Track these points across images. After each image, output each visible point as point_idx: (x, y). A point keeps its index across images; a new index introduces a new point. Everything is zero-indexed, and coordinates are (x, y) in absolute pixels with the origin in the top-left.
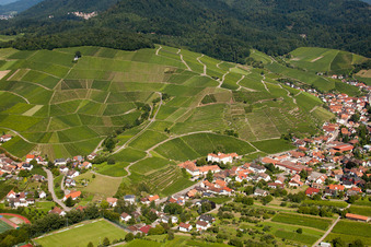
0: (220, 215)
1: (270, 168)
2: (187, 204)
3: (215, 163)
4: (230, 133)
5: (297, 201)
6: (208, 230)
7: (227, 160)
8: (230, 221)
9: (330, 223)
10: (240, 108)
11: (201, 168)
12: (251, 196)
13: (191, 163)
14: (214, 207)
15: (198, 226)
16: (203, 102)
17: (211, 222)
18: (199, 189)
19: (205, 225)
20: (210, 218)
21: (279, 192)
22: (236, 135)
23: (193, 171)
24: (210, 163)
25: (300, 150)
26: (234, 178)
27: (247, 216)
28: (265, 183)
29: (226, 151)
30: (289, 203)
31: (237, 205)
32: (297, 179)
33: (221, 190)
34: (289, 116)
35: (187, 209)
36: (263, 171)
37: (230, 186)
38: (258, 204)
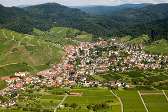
0: (19, 98)
1: (40, 77)
2: (5, 95)
3: (18, 76)
4: (24, 63)
5: (51, 90)
6: (14, 105)
7: (23, 75)
8: (23, 100)
9: (64, 97)
10: (28, 53)
11: (12, 79)
12: (32, 89)
13: (8, 77)
14: (17, 95)
15: (10, 104)
16: (12, 51)
17: (15, 101)
18: (11, 88)
19: (13, 103)
20: (15, 100)
21: (44, 87)
22: (27, 64)
23: (8, 80)
24: (16, 77)
25: (53, 68)
26: (25, 82)
27: (30, 97)
28: (38, 83)
29: (23, 71)
30: (48, 91)
31: (26, 93)
32: (52, 80)
33: (20, 88)
34: (48, 55)
35: (5, 97)
36: (38, 78)
37: (24, 86)
38: (35, 92)
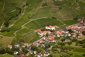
0: (52, 50)
1: (70, 31)
2: (39, 46)
3: (49, 30)
4: (54, 18)
5: (82, 43)
6: (49, 56)
7: (53, 28)
8: (57, 52)
10: (57, 8)
11: (43, 32)
12: (64, 42)
13: (39, 30)
14: (50, 47)
15: (44, 55)
16: (42, 6)
17: (49, 53)
18: (43, 40)
19: (47, 54)
20: (49, 51)
22: (56, 19)
23: (40, 33)
24: (47, 30)
25: (81, 23)
26: (56, 35)
27: (63, 50)
28: (69, 37)
29: (53, 25)
31: (59, 46)
32: (81, 35)
33: (52, 40)
35: (39, 48)
36: (68, 32)
37: (55, 39)
38: (67, 45)
